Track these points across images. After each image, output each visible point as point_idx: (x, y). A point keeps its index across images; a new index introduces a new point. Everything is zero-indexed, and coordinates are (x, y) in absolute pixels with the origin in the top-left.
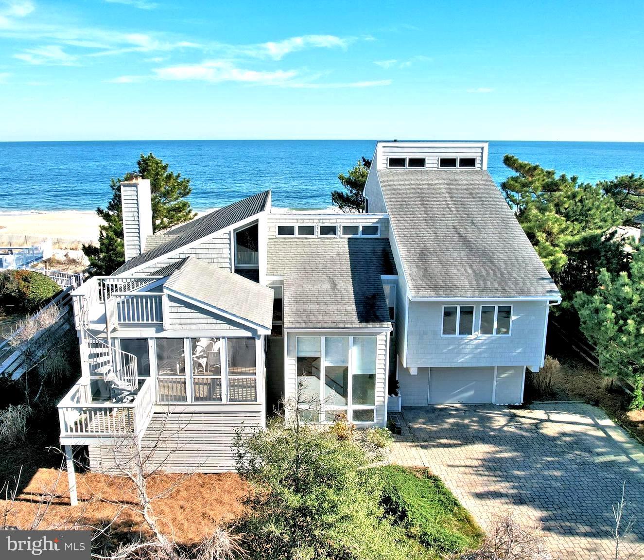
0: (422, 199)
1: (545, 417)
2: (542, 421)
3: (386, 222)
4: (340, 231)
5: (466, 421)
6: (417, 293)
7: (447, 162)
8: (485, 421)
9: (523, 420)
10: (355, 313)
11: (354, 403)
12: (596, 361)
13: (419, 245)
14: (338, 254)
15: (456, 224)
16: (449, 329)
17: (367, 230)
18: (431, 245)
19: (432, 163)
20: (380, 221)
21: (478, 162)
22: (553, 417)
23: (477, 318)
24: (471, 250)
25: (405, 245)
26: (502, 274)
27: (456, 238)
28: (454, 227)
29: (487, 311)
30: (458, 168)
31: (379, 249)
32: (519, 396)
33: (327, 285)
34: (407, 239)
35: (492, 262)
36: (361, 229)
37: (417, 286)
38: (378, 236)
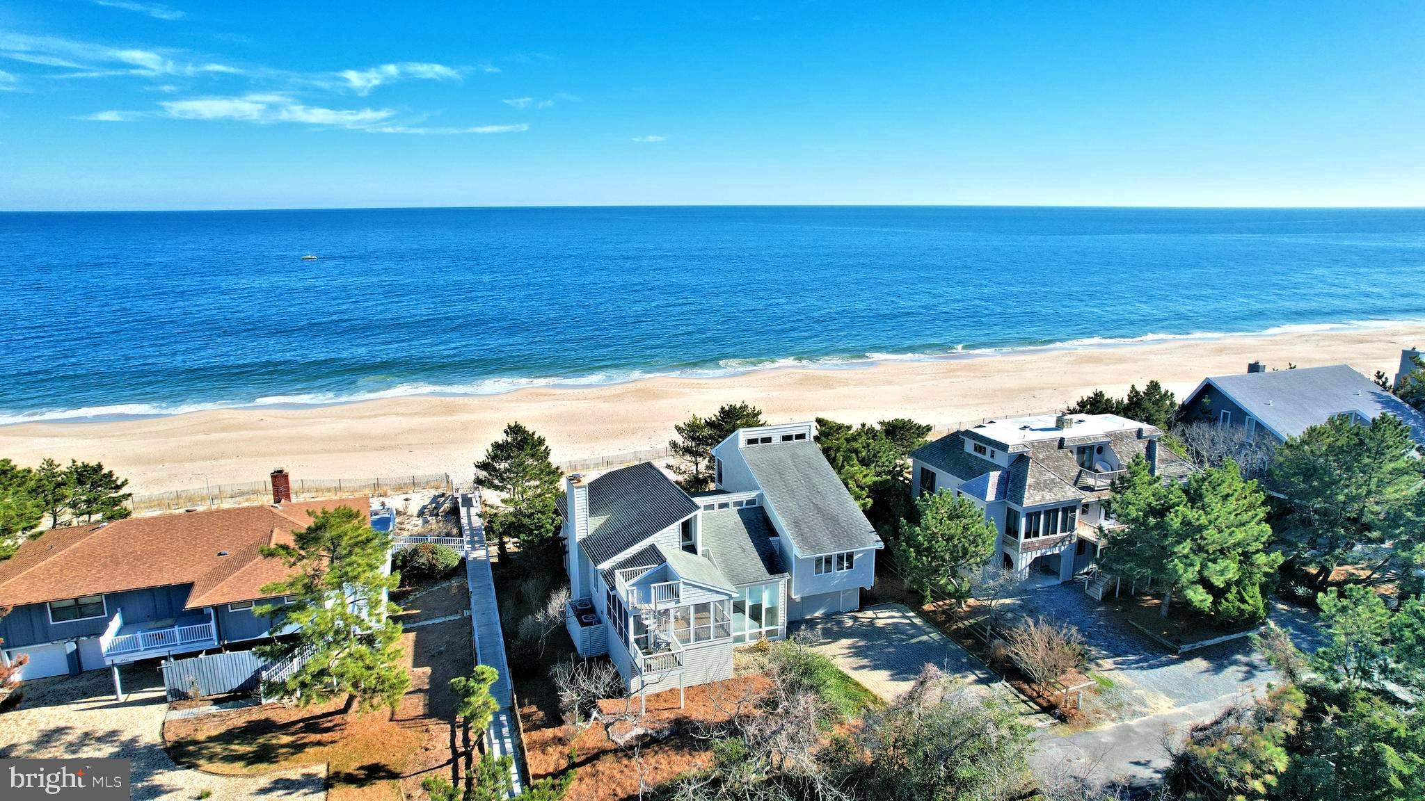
0: (779, 473)
1: (875, 616)
2: (874, 619)
3: (761, 496)
4: (731, 505)
5: (829, 625)
6: (803, 553)
7: (787, 438)
8: (840, 623)
9: (863, 620)
10: (766, 571)
11: (766, 626)
12: (897, 570)
13: (791, 516)
14: (736, 523)
15: (808, 494)
16: (818, 571)
17: (749, 502)
18: (798, 514)
19: (776, 440)
20: (757, 496)
21: (807, 436)
22: (879, 615)
23: (834, 561)
24: (823, 515)
25: (783, 516)
26: (847, 531)
27: (812, 506)
28: (808, 497)
29: (840, 558)
30: (795, 441)
31: (760, 516)
32: (856, 603)
33: (739, 551)
34: (784, 511)
35: (839, 524)
36: (745, 502)
37: (802, 548)
38: (756, 505)
